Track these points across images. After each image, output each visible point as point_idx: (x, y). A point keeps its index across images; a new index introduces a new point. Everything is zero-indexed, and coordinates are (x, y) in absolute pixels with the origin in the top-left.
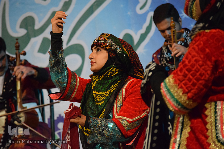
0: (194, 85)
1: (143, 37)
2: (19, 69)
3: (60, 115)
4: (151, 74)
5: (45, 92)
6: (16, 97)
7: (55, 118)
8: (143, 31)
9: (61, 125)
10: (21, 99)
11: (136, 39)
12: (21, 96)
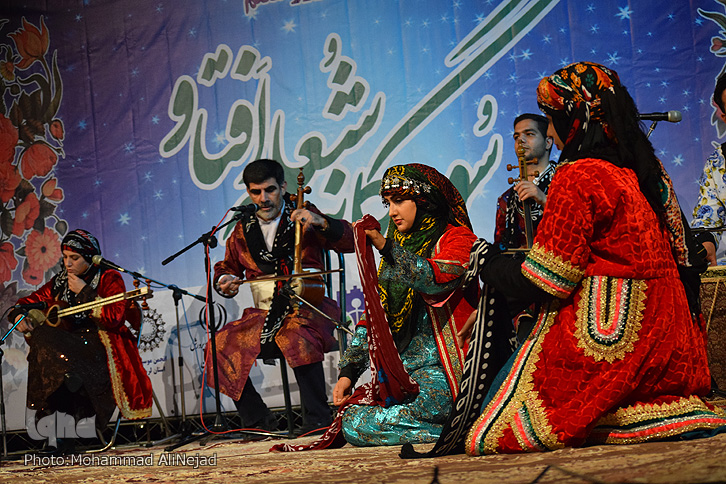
0: (576, 241)
1: (483, 171)
2: (300, 213)
3: (355, 287)
4: (482, 261)
5: (333, 255)
6: (293, 258)
7: (348, 292)
8: (483, 162)
9: (356, 303)
10: (299, 259)
11: (472, 175)
12: (300, 254)
